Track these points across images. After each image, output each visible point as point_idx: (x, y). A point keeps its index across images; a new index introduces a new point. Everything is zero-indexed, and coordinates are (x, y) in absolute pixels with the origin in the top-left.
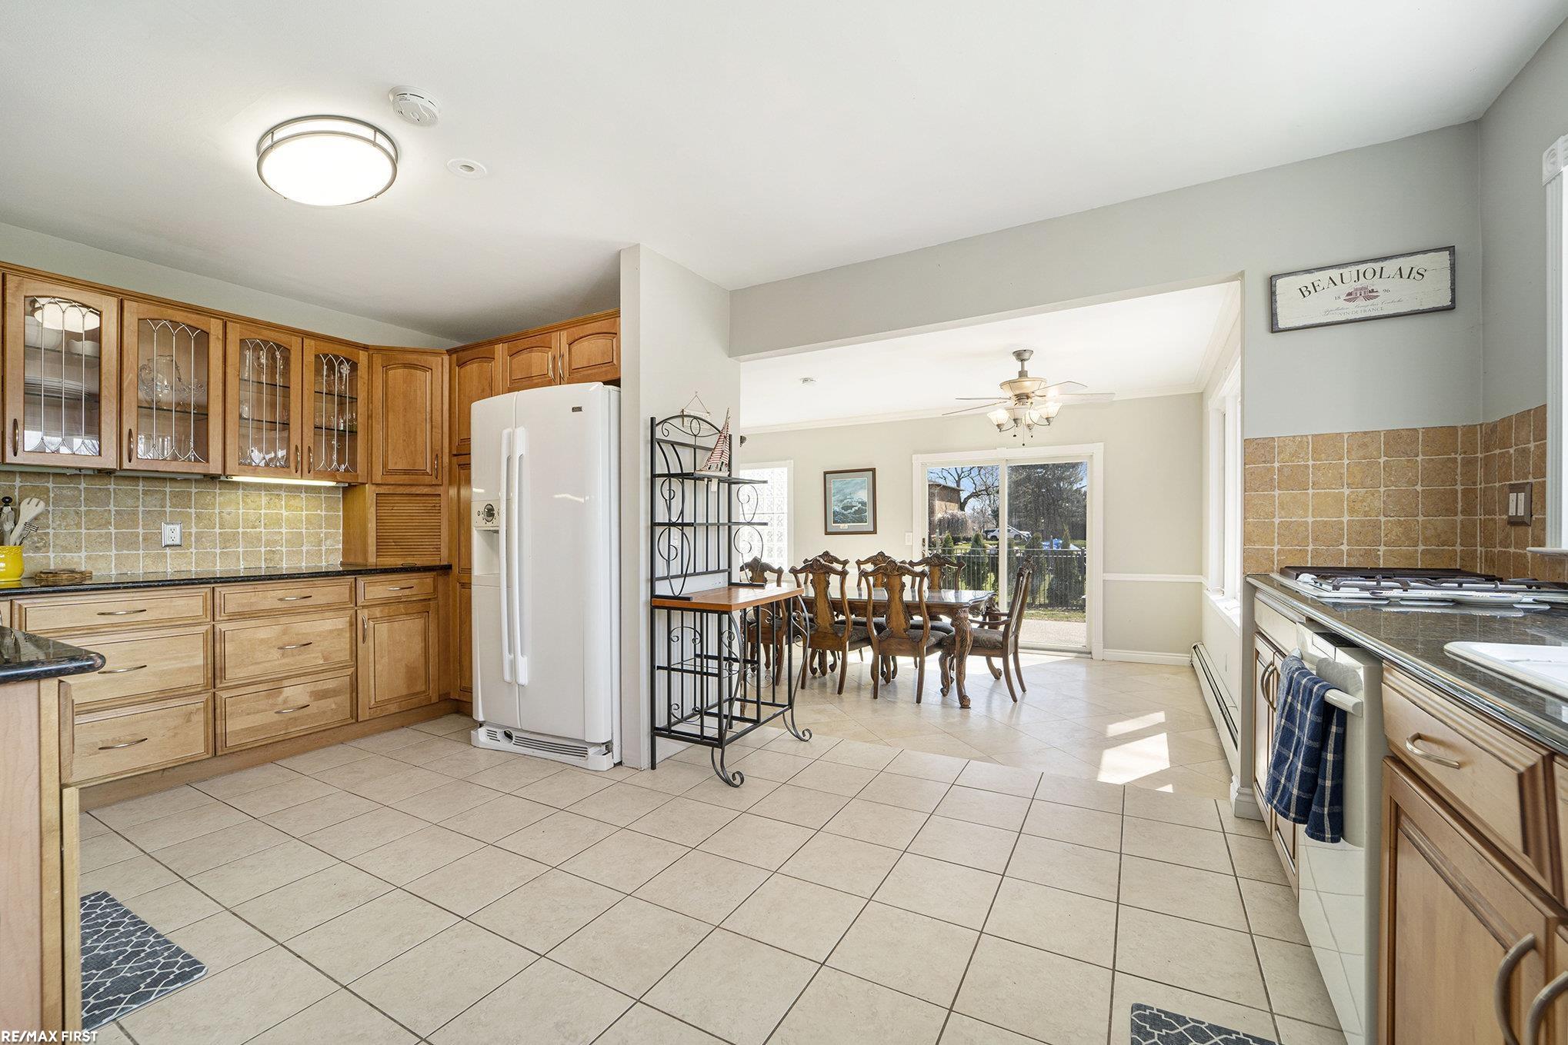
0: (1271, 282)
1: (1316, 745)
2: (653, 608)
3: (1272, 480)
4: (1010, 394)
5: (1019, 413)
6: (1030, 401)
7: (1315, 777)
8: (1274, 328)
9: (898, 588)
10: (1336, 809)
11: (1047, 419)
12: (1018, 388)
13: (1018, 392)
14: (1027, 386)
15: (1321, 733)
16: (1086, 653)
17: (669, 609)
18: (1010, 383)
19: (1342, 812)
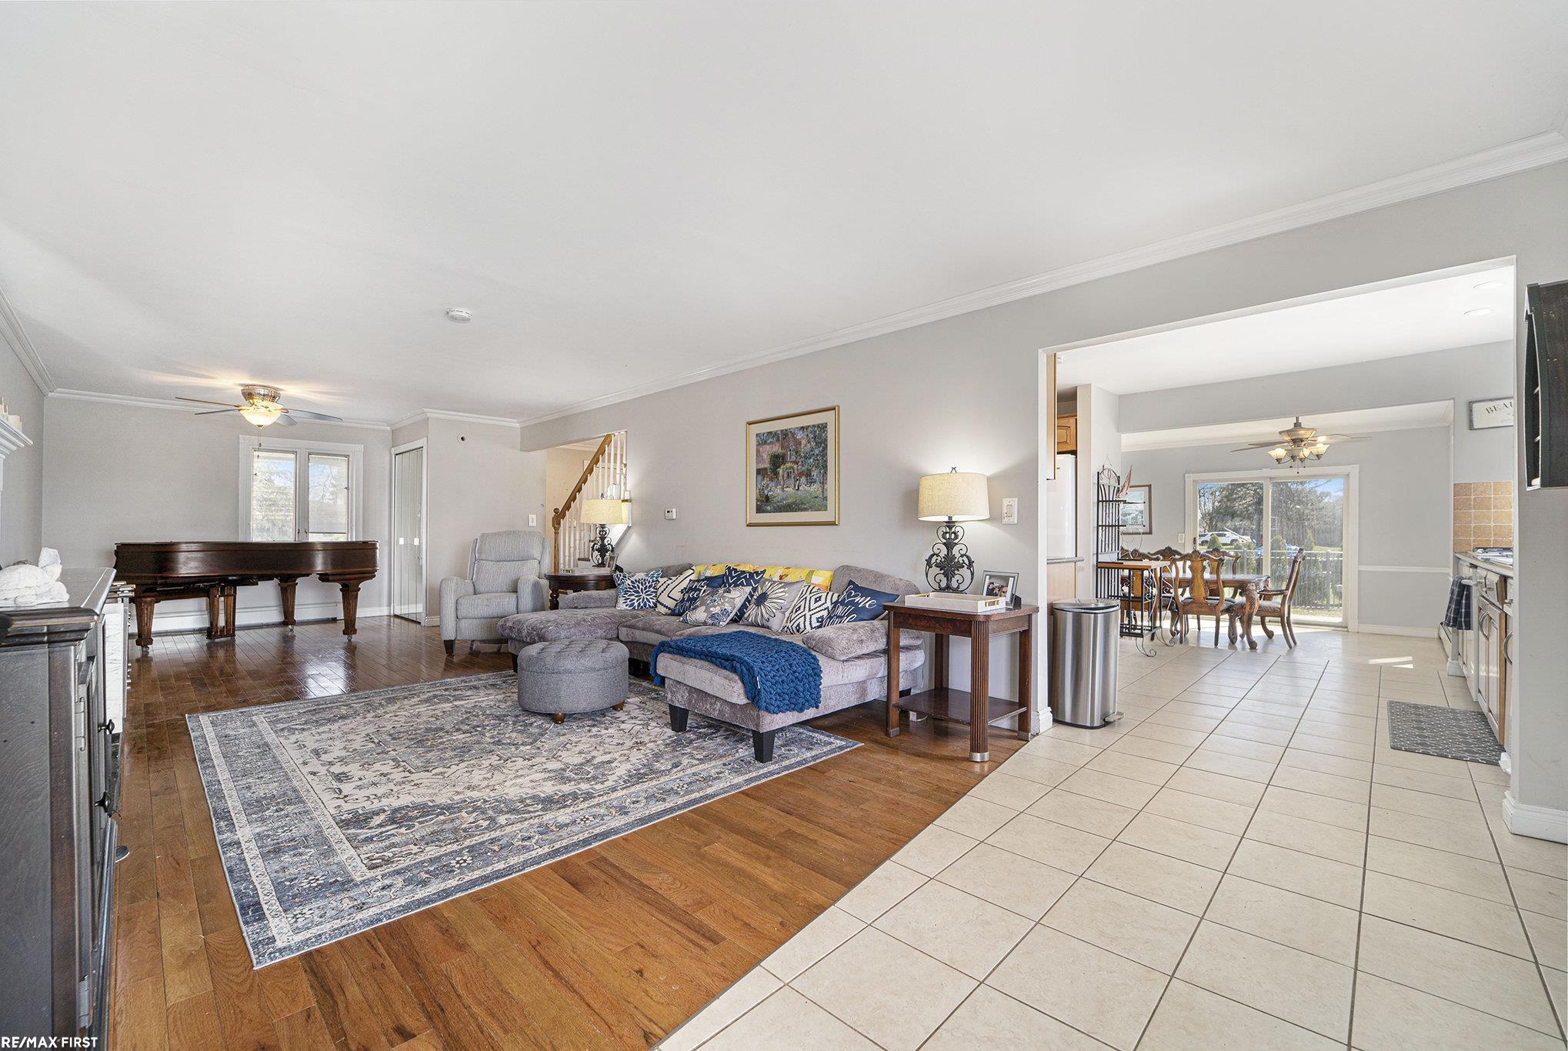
0: (1470, 404)
1: (1459, 598)
2: (1097, 568)
3: (1470, 504)
4: (1287, 438)
5: (1295, 453)
6: (1303, 443)
7: (1458, 610)
8: (1471, 427)
9: (1200, 569)
10: (1467, 619)
11: (1317, 456)
12: (1294, 435)
13: (1294, 438)
14: (1302, 433)
15: (1460, 595)
16: (1343, 627)
17: (1108, 568)
18: (1288, 432)
19: (1470, 621)
